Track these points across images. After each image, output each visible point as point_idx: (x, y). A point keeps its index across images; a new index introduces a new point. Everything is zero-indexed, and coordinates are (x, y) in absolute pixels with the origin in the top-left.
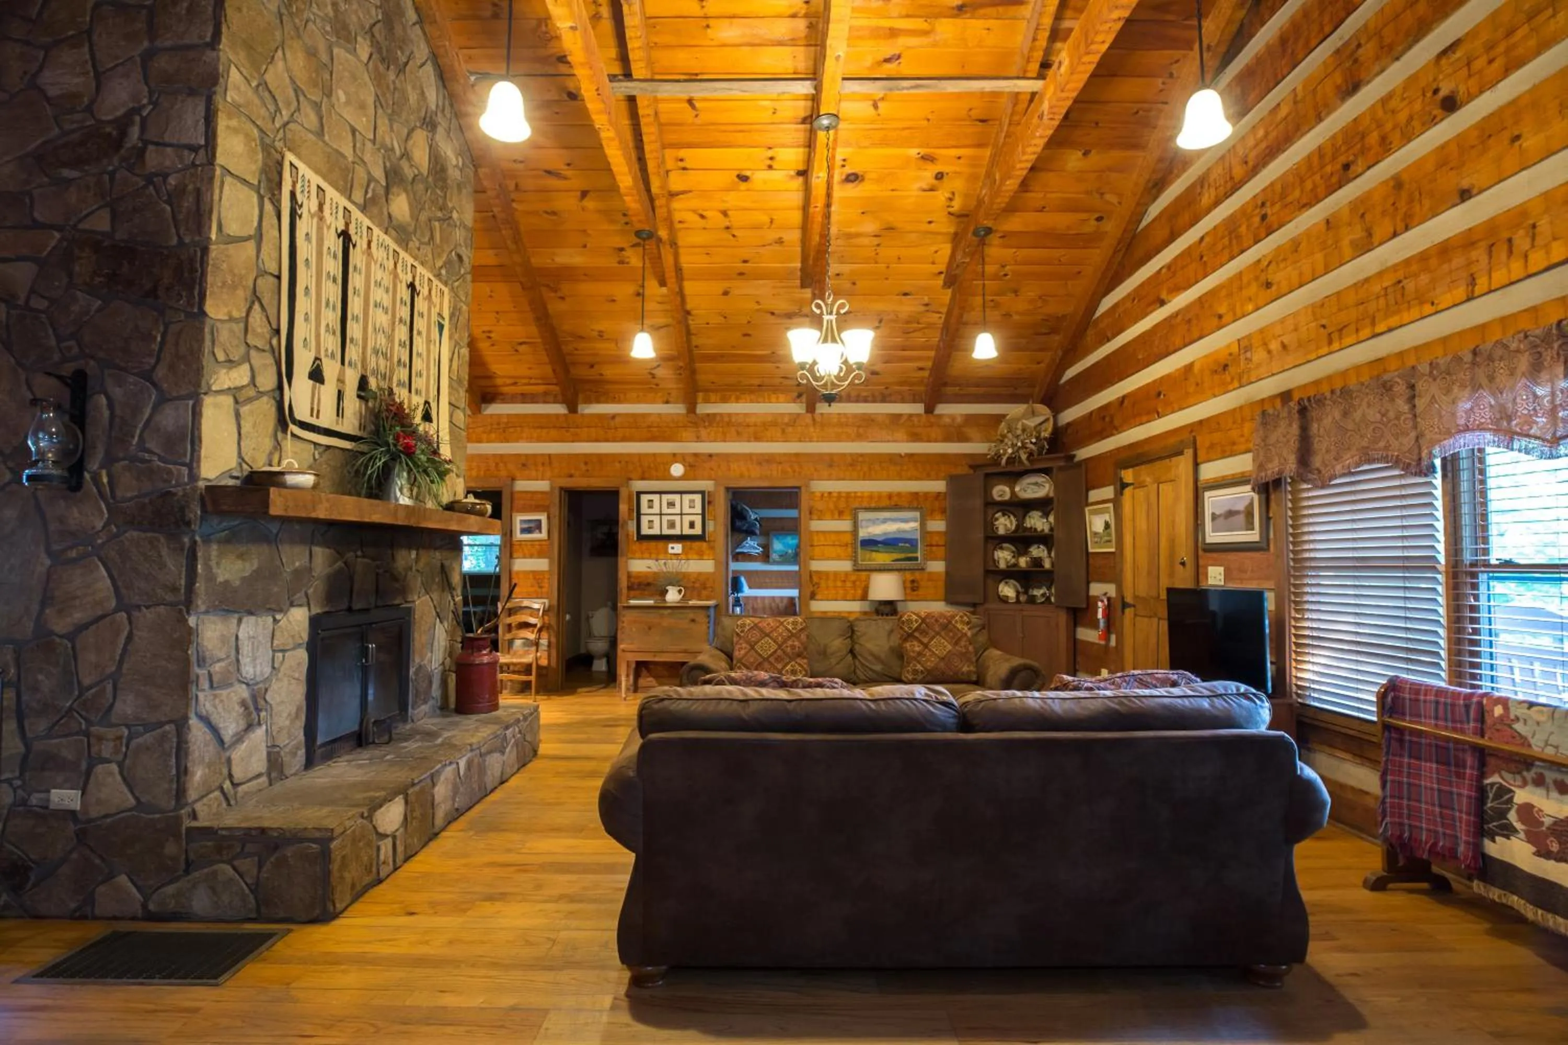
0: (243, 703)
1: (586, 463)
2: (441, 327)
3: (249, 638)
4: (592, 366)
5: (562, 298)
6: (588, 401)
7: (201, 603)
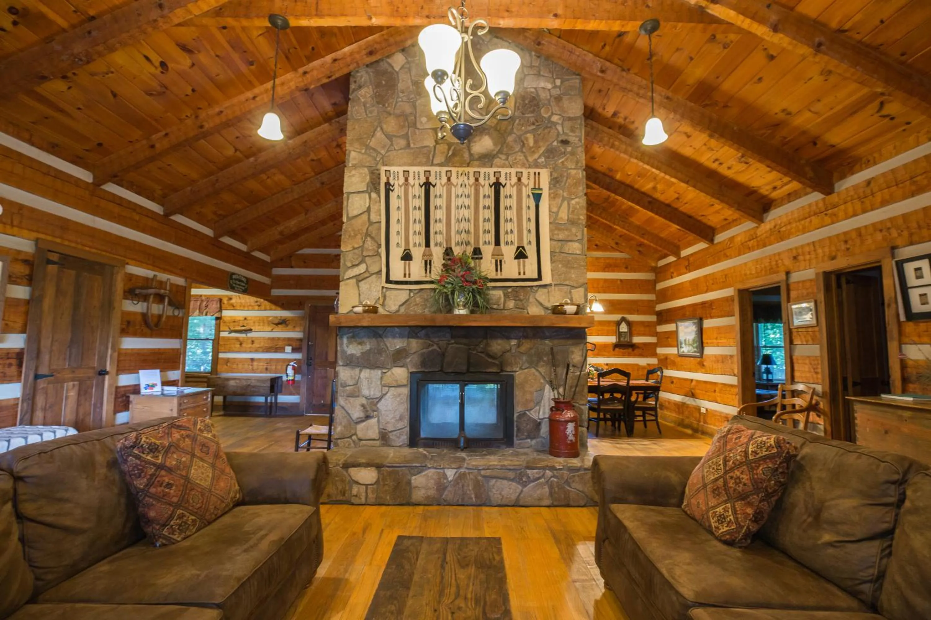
0: (363, 406)
1: (846, 242)
2: (537, 197)
3: (366, 378)
4: (815, 144)
5: (725, 106)
6: (843, 176)
7: (340, 362)
